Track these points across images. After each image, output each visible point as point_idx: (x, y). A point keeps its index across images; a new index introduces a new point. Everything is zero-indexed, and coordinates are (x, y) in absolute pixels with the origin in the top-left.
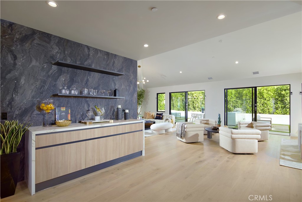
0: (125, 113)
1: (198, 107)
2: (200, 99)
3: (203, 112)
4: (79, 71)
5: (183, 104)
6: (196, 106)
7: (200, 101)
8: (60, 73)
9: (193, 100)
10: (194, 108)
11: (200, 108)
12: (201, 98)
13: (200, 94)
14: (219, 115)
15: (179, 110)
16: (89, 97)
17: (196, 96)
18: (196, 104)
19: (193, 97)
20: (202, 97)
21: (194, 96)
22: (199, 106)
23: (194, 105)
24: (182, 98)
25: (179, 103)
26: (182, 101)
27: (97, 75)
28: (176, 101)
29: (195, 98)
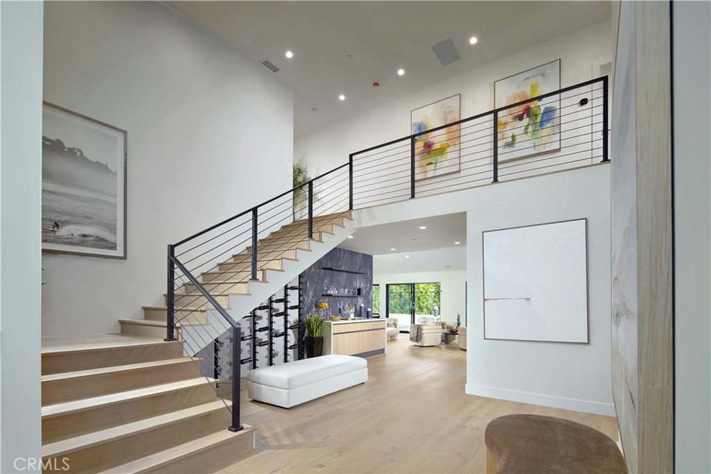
0: (368, 312)
1: (427, 308)
2: (429, 294)
3: (435, 316)
4: (335, 272)
7: (431, 297)
8: (325, 275)
10: (420, 309)
12: (431, 292)
14: (459, 316)
16: (339, 297)
18: (423, 303)
20: (433, 290)
22: (429, 306)
23: (421, 304)
27: (345, 274)
29: (422, 292)
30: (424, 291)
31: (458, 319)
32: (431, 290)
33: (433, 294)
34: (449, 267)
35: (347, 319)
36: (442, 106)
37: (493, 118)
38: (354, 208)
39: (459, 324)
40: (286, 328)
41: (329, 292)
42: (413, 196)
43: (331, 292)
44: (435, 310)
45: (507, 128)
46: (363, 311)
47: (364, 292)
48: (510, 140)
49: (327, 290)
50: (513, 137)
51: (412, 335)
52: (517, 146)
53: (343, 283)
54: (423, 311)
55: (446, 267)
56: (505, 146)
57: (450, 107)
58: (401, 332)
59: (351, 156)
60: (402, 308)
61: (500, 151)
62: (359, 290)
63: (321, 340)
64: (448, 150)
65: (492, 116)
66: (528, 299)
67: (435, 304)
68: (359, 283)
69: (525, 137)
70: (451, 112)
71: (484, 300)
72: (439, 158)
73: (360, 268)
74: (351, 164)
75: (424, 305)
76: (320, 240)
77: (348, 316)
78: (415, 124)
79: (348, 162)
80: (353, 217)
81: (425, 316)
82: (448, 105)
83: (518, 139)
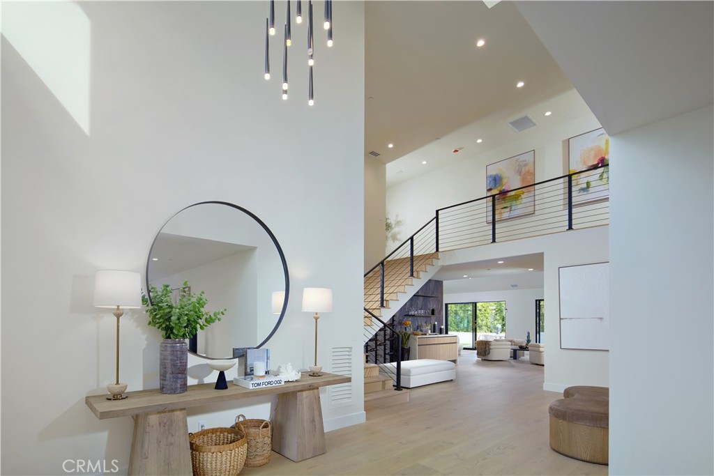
0: (441, 329)
1: (486, 326)
14: (529, 333)
16: (417, 316)
22: (489, 324)
27: (421, 298)
30: (483, 309)
31: (528, 337)
32: (491, 308)
33: (494, 311)
34: (516, 286)
35: (426, 334)
36: (517, 161)
37: (567, 180)
38: (440, 250)
39: (529, 341)
40: (385, 340)
41: (410, 313)
42: (494, 241)
43: (413, 313)
44: (497, 328)
45: (582, 176)
46: (437, 328)
47: (436, 312)
48: (585, 186)
49: (408, 311)
50: (588, 183)
51: (480, 351)
52: (591, 190)
53: (419, 306)
54: (482, 329)
55: (512, 286)
56: (580, 190)
57: (525, 161)
58: (465, 349)
59: (437, 211)
60: (458, 326)
61: (574, 194)
62: (433, 311)
63: (409, 350)
64: (523, 196)
65: (567, 178)
66: (601, 319)
67: (496, 322)
68: (432, 305)
69: (599, 183)
70: (526, 165)
71: (560, 319)
72: (514, 203)
73: (433, 293)
74: (437, 218)
75: (484, 322)
76: (418, 278)
77: (427, 331)
78: (491, 176)
79: (435, 216)
80: (439, 257)
81: (485, 334)
82: (522, 160)
83: (592, 184)
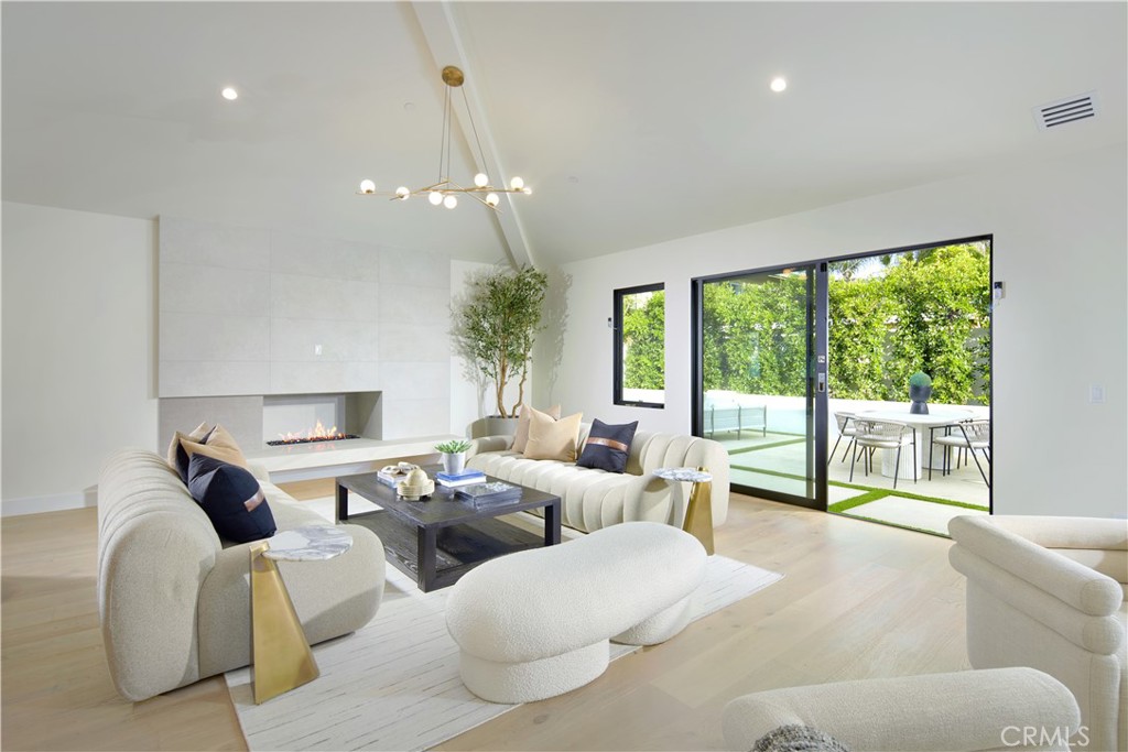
3: (916, 410)
5: (779, 356)
6: (855, 369)
7: (886, 338)
9: (838, 335)
10: (847, 381)
11: (881, 382)
13: (885, 301)
15: (754, 389)
17: (861, 314)
18: (855, 360)
19: (843, 316)
20: (893, 319)
21: (848, 313)
23: (848, 362)
24: (774, 326)
25: (756, 352)
26: (771, 342)
28: (742, 341)
29: (850, 326)
